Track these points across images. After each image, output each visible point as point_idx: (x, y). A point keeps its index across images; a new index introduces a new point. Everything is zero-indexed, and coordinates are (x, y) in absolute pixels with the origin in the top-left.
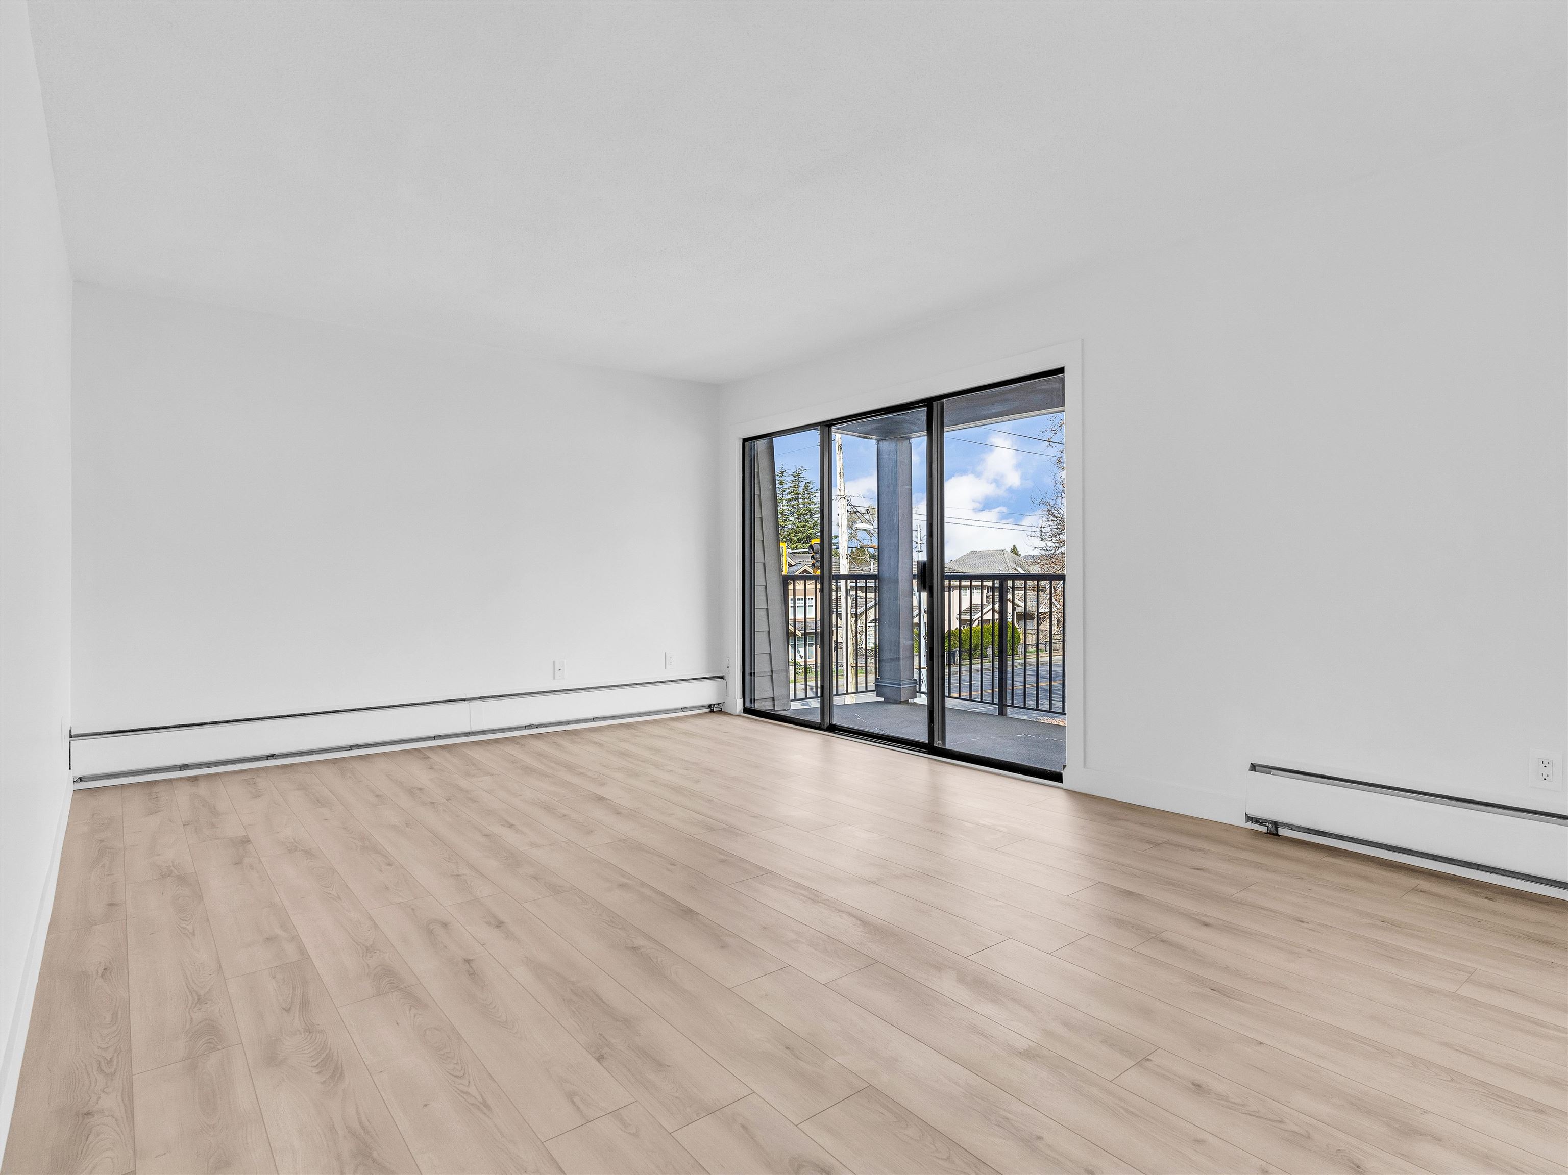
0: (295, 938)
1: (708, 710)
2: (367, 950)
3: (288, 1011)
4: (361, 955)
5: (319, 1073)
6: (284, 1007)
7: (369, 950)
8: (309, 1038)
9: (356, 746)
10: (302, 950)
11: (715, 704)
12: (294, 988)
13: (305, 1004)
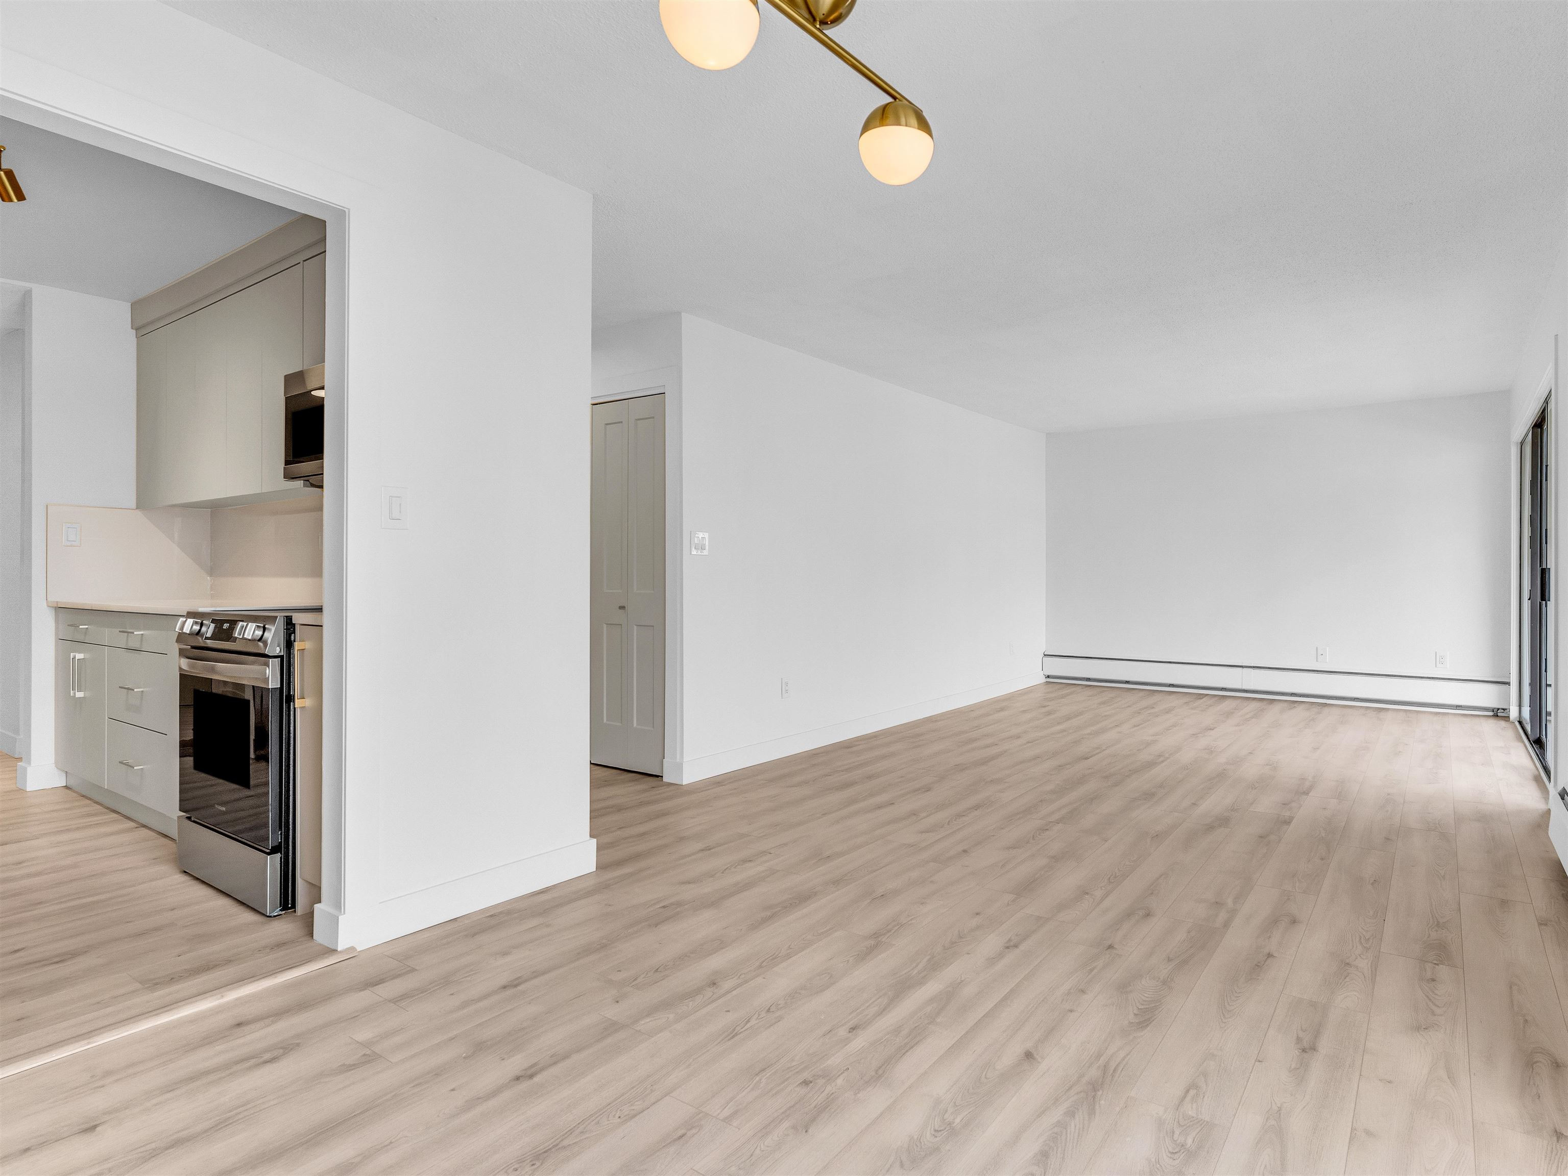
1: (1491, 714)
9: (1173, 685)
11: (1498, 709)
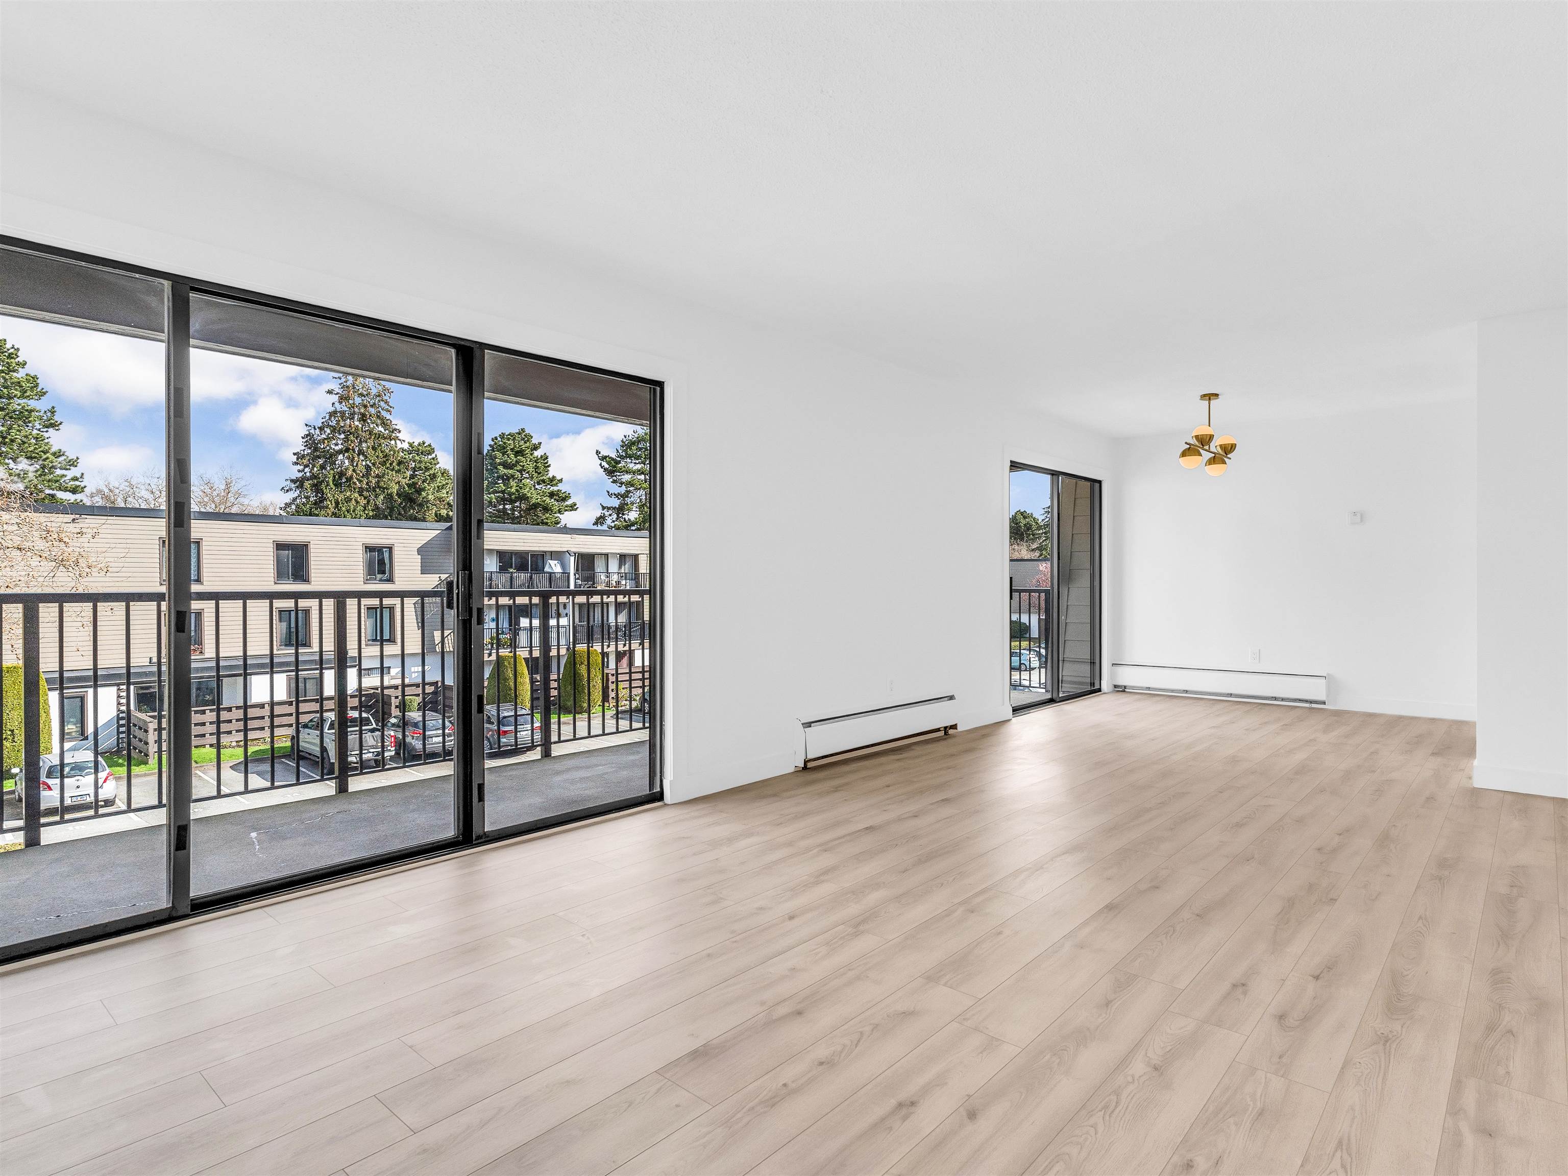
0: (1454, 1110)
2: (1387, 1041)
3: (1510, 1032)
4: (1398, 1041)
5: (1509, 978)
6: (1512, 1037)
7: (1385, 1040)
8: (1503, 1002)
10: (1457, 1086)
12: (1493, 1048)
13: (1491, 1028)
